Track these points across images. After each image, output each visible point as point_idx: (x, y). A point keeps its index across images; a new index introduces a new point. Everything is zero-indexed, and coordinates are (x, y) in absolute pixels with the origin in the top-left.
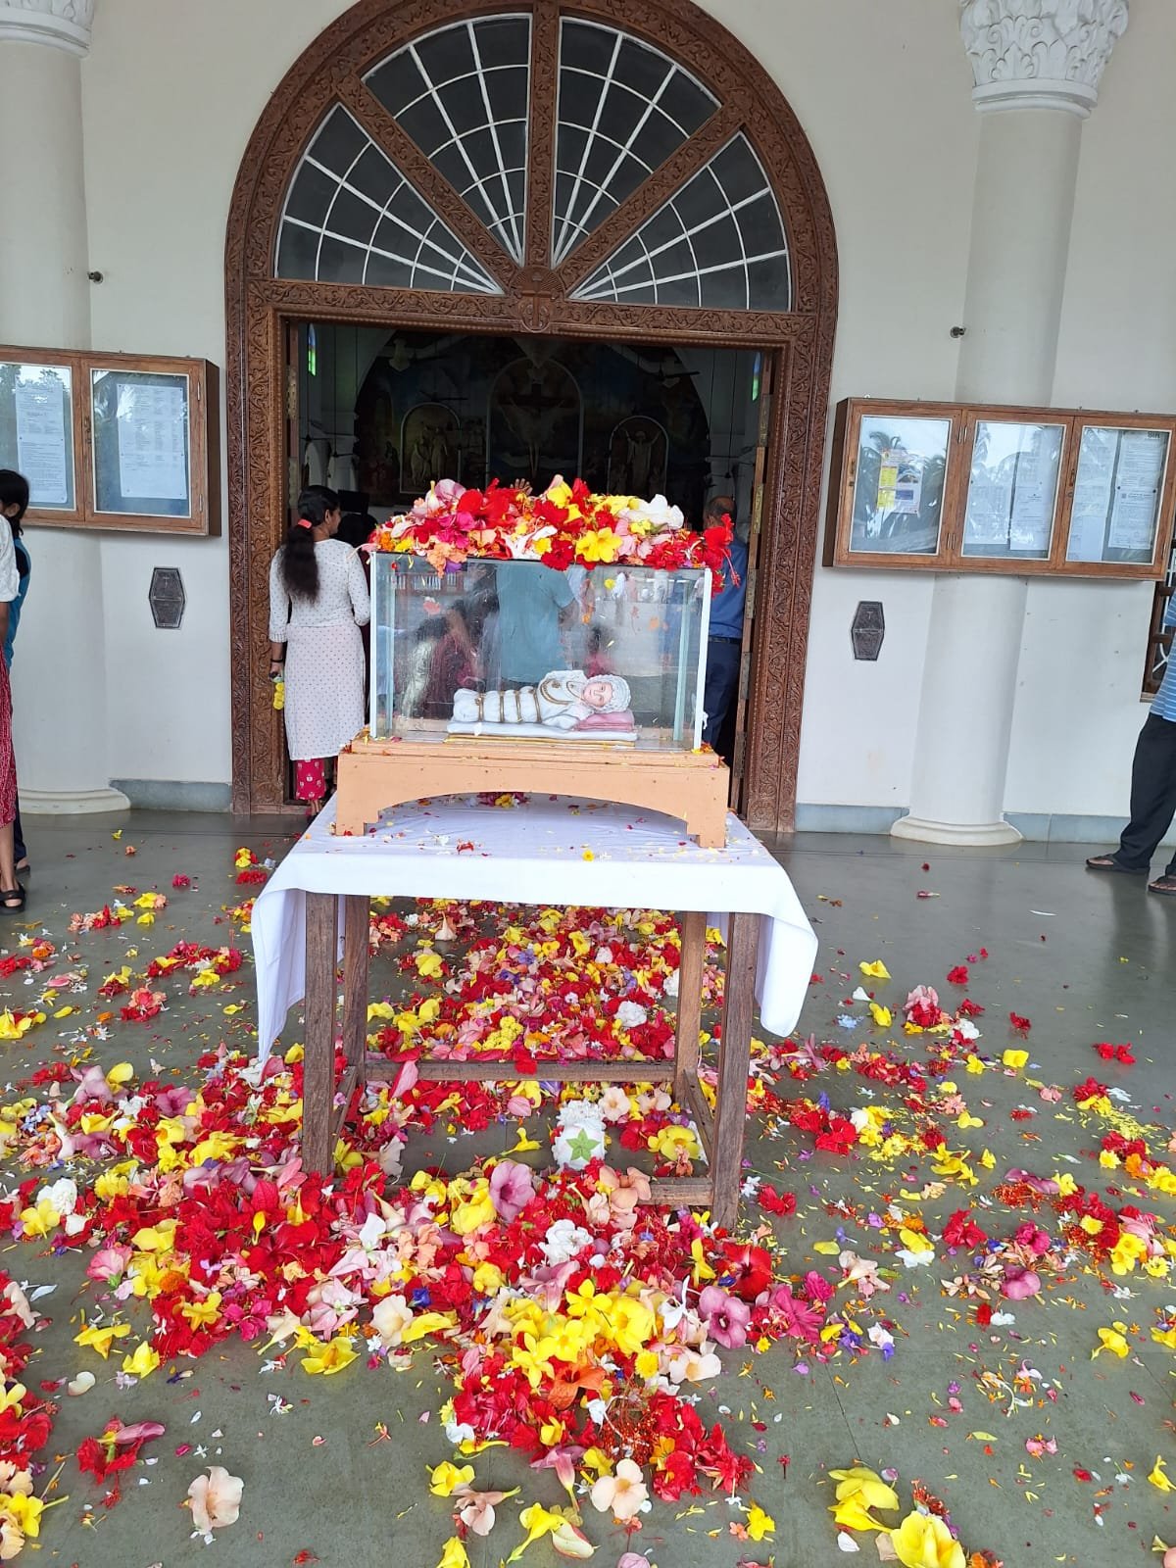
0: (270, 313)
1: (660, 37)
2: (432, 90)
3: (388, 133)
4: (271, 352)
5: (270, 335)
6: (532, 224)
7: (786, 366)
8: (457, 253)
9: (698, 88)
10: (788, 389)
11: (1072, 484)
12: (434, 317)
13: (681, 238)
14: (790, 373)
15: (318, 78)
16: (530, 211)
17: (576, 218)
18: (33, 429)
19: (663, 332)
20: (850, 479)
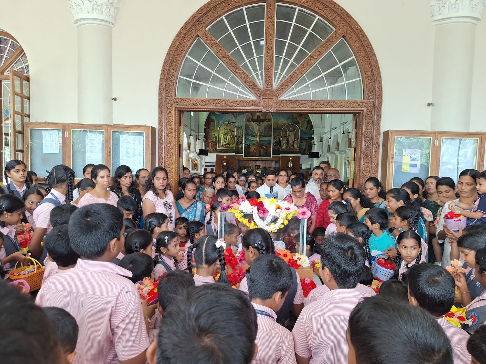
0: (174, 109)
1: (312, 8)
2: (231, 31)
3: (215, 46)
4: (174, 123)
5: (174, 116)
6: (266, 74)
7: (363, 119)
8: (239, 85)
9: (326, 24)
10: (364, 127)
11: (483, 161)
12: (231, 108)
13: (321, 76)
14: (364, 121)
15: (191, 30)
16: (265, 69)
17: (282, 70)
18: (91, 152)
19: (315, 109)
20: (391, 160)
